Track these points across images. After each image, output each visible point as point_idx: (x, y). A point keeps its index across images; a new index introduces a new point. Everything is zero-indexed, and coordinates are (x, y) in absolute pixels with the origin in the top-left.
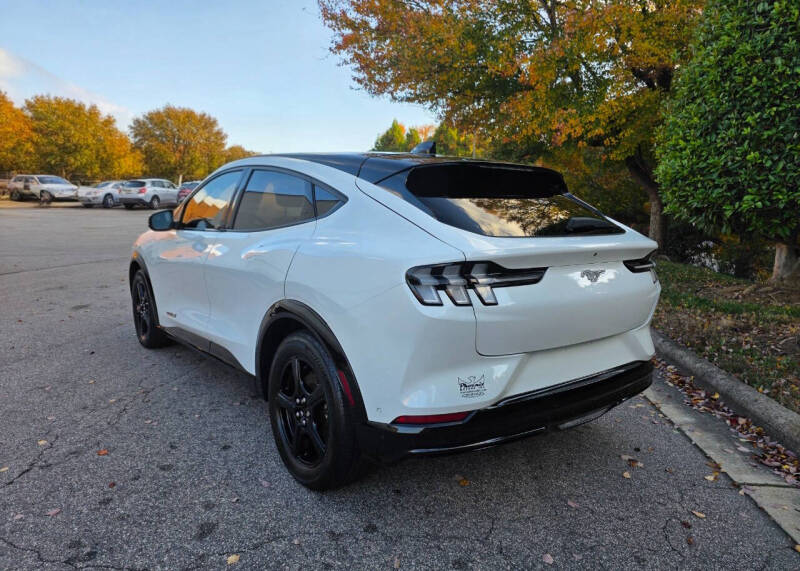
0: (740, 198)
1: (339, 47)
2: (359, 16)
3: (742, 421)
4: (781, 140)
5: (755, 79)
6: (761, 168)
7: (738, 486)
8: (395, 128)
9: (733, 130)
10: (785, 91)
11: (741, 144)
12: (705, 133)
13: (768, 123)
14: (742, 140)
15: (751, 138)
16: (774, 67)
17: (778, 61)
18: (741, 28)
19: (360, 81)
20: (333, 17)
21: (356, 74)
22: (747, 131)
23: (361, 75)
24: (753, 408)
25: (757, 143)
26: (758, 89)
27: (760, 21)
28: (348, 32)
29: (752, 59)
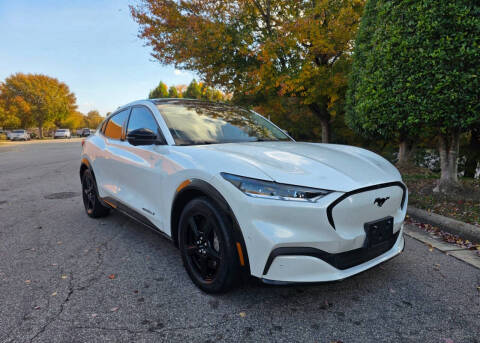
0: (405, 118)
1: (144, 35)
2: (155, 16)
3: (426, 226)
4: (424, 89)
5: (411, 59)
6: (416, 102)
7: (444, 252)
8: (161, 87)
9: (400, 85)
10: (426, 65)
11: (405, 91)
12: (385, 86)
13: (418, 81)
14: (405, 89)
15: (410, 88)
16: (419, 53)
17: (421, 50)
18: (401, 33)
19: (155, 56)
20: (139, 16)
21: (153, 52)
22: (408, 85)
23: (155, 53)
24: (430, 218)
25: (413, 91)
26: (413, 63)
27: (410, 30)
28: (148, 26)
29: (408, 49)
